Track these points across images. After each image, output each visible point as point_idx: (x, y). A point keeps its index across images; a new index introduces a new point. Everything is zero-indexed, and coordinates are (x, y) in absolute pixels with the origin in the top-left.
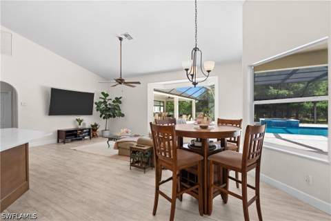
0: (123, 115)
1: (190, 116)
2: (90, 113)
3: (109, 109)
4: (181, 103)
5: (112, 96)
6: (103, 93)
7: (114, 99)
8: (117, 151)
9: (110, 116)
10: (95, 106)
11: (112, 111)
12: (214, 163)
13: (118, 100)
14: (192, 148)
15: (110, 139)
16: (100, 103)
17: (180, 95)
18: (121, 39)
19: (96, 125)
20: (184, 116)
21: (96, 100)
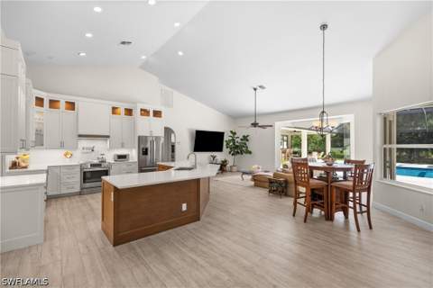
0: (250, 153)
1: (322, 153)
2: (220, 150)
3: (237, 146)
4: (310, 138)
5: (240, 135)
6: (231, 132)
7: (241, 137)
8: (253, 183)
9: (238, 153)
10: (225, 144)
11: (240, 148)
12: (336, 187)
13: (245, 138)
14: (320, 178)
15: (244, 173)
16: (230, 141)
17: (309, 129)
18: (255, 89)
19: (226, 161)
20: (315, 154)
21: (226, 138)
